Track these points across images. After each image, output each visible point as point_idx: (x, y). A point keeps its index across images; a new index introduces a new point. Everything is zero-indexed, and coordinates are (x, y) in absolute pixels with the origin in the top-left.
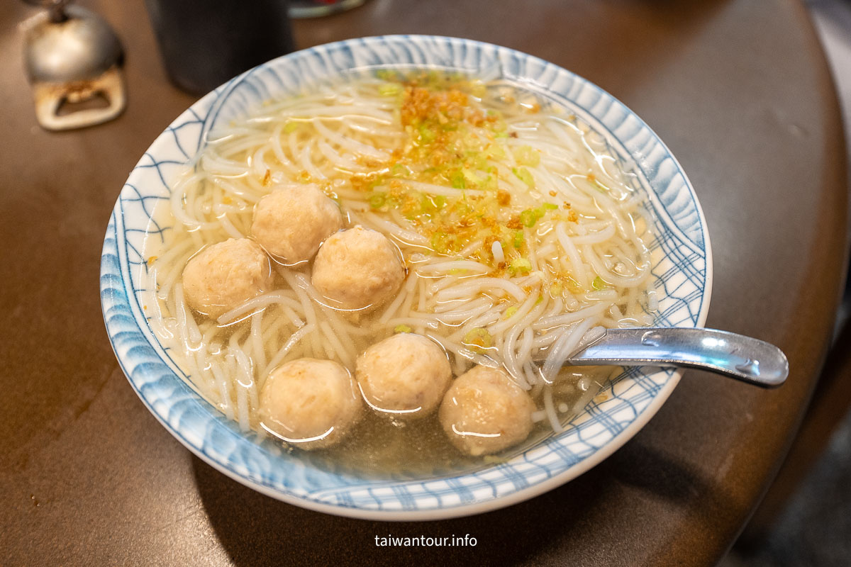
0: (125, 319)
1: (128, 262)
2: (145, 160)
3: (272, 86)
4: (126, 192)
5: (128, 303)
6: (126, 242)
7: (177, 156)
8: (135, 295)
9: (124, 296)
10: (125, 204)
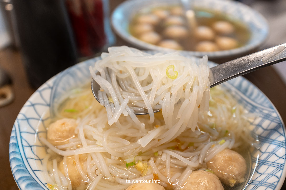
0: (23, 171)
1: (23, 146)
2: (27, 103)
3: (79, 74)
4: (20, 116)
5: (24, 164)
6: (21, 137)
7: (42, 101)
8: (27, 160)
9: (22, 161)
10: (20, 121)
